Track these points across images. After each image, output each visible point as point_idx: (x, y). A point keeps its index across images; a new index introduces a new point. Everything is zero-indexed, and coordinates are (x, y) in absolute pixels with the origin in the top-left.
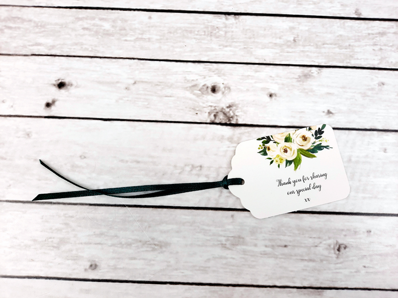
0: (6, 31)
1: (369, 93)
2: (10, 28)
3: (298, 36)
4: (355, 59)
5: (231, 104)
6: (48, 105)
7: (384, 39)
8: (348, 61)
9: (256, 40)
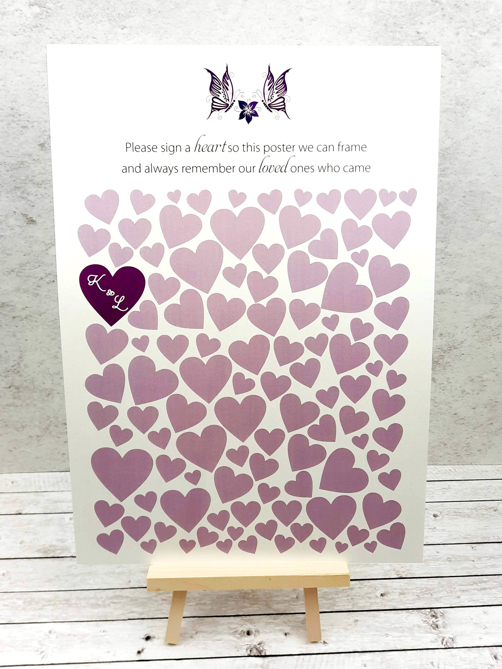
0: (112, 605)
1: (349, 627)
2: (114, 603)
3: (299, 594)
4: (337, 606)
5: (260, 642)
6: (139, 652)
7: (353, 592)
8: (333, 608)
9: (273, 599)
